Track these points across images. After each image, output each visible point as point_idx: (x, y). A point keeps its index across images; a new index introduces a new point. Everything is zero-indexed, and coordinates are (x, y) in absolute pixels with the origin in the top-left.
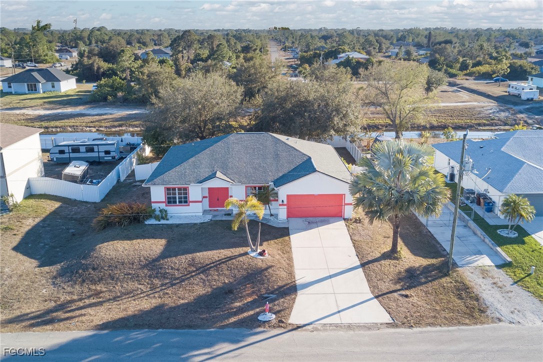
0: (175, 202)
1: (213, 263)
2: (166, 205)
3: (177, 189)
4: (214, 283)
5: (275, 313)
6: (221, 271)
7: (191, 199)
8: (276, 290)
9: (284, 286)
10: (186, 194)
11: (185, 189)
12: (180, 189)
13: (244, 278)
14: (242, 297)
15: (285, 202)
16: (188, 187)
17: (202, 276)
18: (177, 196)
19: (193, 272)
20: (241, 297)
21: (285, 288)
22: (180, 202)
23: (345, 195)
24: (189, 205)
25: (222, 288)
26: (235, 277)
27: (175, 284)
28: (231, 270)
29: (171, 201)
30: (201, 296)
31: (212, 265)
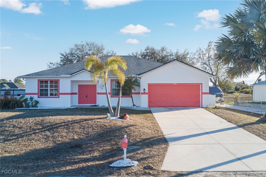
0: (47, 95)
1: (64, 123)
2: (38, 97)
3: (49, 82)
4: (60, 139)
5: (138, 160)
6: (72, 129)
7: (61, 91)
8: (140, 142)
9: (150, 138)
10: (56, 86)
11: (57, 82)
12: (52, 81)
13: (99, 135)
14: (92, 151)
15: (147, 91)
16: (59, 80)
17: (48, 133)
18: (49, 88)
19: (37, 130)
20: (90, 151)
21: (151, 140)
22: (51, 94)
23: (202, 84)
24: (59, 97)
25: (69, 143)
26: (88, 134)
27: (8, 140)
28: (84, 129)
29: (43, 93)
30: (37, 150)
31: (63, 124)
